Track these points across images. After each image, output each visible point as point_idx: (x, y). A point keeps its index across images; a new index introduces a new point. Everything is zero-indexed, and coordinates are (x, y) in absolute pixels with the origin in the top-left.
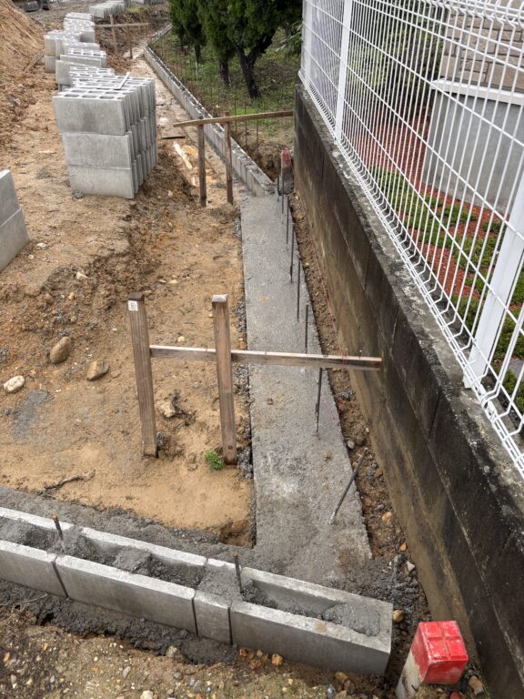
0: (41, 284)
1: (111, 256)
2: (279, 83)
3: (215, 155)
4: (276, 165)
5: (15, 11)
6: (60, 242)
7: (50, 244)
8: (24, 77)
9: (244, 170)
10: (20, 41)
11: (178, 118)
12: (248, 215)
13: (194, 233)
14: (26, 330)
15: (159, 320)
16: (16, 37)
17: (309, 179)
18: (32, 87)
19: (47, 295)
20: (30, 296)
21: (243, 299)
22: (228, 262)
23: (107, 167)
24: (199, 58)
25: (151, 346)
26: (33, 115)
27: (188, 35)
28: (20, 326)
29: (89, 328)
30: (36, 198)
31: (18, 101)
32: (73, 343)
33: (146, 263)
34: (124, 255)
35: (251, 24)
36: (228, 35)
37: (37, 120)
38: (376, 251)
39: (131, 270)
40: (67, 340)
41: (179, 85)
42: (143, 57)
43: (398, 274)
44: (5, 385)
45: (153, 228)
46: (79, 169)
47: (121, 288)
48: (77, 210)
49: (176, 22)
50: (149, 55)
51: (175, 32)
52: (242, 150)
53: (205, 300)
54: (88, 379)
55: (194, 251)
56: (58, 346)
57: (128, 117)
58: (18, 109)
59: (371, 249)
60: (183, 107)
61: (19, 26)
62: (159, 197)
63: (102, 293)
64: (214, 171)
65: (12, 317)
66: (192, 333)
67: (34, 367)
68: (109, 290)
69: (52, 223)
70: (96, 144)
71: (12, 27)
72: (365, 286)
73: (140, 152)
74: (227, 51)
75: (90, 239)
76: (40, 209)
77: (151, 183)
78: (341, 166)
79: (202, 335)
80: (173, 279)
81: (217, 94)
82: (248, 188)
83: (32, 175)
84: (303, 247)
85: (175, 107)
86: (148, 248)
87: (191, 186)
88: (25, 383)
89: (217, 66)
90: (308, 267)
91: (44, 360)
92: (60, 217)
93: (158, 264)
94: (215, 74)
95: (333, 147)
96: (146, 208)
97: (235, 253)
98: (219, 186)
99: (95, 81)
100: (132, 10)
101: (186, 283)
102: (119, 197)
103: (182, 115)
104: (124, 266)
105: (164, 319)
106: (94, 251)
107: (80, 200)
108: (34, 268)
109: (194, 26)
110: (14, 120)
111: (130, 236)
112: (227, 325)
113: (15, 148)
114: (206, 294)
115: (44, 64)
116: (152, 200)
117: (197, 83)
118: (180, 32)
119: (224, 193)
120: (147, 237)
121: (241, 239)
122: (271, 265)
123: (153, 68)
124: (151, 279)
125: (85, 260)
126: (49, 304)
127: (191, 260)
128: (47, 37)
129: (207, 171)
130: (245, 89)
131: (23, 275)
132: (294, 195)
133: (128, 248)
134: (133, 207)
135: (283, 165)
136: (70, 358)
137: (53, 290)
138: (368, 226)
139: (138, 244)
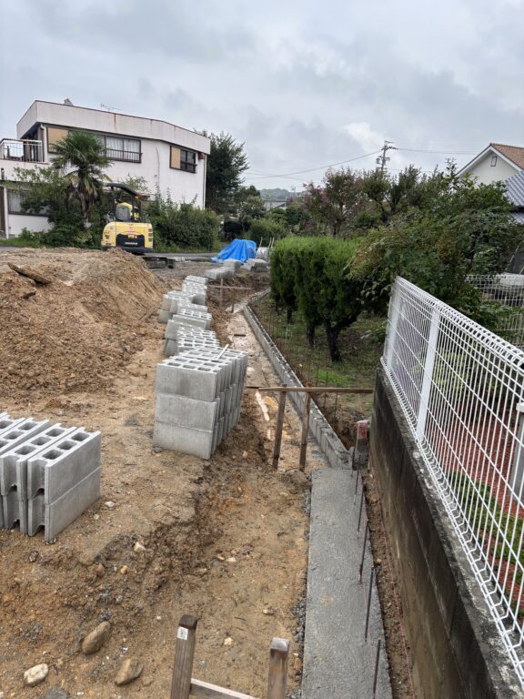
0: (97, 552)
1: (174, 525)
2: (359, 350)
3: (293, 410)
4: (352, 432)
5: (146, 270)
6: (128, 502)
7: (118, 504)
8: (139, 326)
9: (319, 432)
10: (143, 295)
11: (264, 369)
12: (319, 487)
13: (262, 501)
14: (67, 605)
15: (209, 610)
16: (141, 292)
17: (386, 464)
18: (144, 335)
19: (100, 566)
20: (83, 565)
21: (304, 593)
22: (292, 542)
23: (190, 428)
24: (290, 319)
25: (194, 681)
26: (138, 362)
27: (282, 301)
28: (62, 600)
29: (132, 613)
30: (119, 447)
31: (128, 347)
32: (111, 629)
33: (207, 533)
34: (186, 524)
35: (339, 305)
36: (318, 309)
37: (140, 366)
38: (465, 600)
39: (191, 542)
40: (106, 627)
41: (269, 341)
42: (242, 312)
43: (492, 641)
44: (27, 673)
45: (222, 492)
46: (164, 426)
47: (176, 562)
48: (153, 467)
49: (274, 289)
50: (247, 311)
51: (271, 296)
52: (319, 411)
53: (262, 589)
54: (116, 683)
55: (259, 522)
56: (94, 634)
57: (219, 384)
58: (126, 355)
59: (457, 595)
60: (269, 360)
61: (146, 283)
62: (234, 457)
63: (156, 569)
64: (290, 427)
65: (57, 587)
66: (242, 633)
67: (62, 655)
68: (164, 565)
69: (126, 478)
70: (185, 406)
71: (140, 283)
72: (450, 633)
73: (224, 415)
74: (315, 320)
75: (158, 502)
76: (119, 460)
77: (229, 442)
78: (422, 470)
79: (253, 638)
80: (232, 555)
81: (301, 353)
82: (321, 449)
83: (121, 421)
84: (375, 536)
85: (263, 359)
86: (213, 515)
87: (265, 439)
88: (47, 675)
89: (304, 327)
90: (379, 564)
91: (75, 648)
92: (136, 473)
93: (219, 535)
94: (302, 334)
95: (413, 447)
96: (219, 469)
97: (301, 531)
98: (293, 443)
99: (197, 350)
100: (240, 275)
101: (244, 563)
102: (195, 456)
103: (267, 367)
104: (185, 537)
105: (214, 608)
106: (158, 517)
107: (158, 455)
108: (95, 531)
109: (289, 295)
110: (121, 365)
111: (198, 502)
112: (284, 680)
113: (114, 392)
114: (264, 580)
115: (158, 315)
116: (227, 459)
117: (285, 341)
118: (277, 298)
119: (297, 451)
120: (215, 502)
121: (309, 515)
122: (338, 555)
123: (248, 322)
124: (210, 552)
125: (147, 527)
126: (99, 576)
127: (255, 533)
128: (166, 296)
129: (284, 425)
130: (327, 352)
131: (83, 538)
132: (369, 471)
133: (193, 517)
134: (207, 468)
135: (359, 436)
136: (103, 649)
137: (107, 559)
138: (454, 560)
139: (203, 511)
